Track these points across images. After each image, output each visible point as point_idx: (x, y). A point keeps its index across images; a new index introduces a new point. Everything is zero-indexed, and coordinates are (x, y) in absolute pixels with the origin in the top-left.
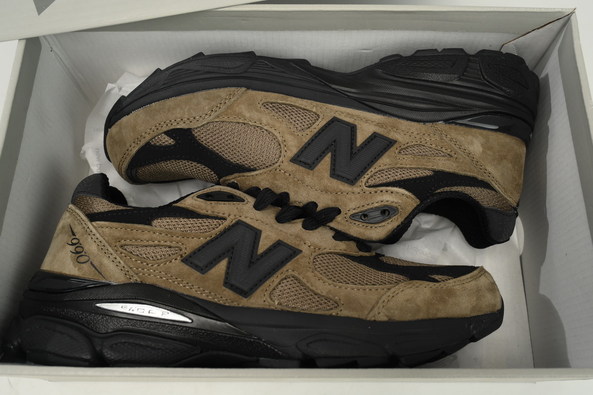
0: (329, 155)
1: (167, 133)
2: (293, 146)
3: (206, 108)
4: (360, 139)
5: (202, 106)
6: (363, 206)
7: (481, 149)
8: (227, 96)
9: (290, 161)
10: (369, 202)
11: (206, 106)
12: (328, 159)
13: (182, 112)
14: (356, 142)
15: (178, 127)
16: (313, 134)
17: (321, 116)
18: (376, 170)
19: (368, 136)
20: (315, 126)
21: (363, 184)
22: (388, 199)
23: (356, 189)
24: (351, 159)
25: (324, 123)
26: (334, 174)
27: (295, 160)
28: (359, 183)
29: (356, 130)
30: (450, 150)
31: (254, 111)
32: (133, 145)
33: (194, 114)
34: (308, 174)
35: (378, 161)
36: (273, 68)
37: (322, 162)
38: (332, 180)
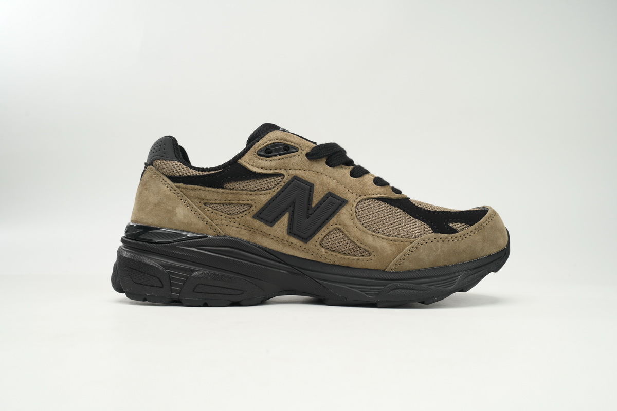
0: (313, 205)
1: (455, 231)
2: (344, 215)
3: (421, 251)
4: (285, 219)
5: (426, 252)
6: (287, 158)
7: (177, 210)
8: (403, 262)
9: (348, 201)
10: (281, 161)
11: (422, 253)
12: (315, 202)
13: (443, 249)
14: (289, 216)
15: (446, 235)
16: (327, 226)
17: (318, 244)
18: (273, 190)
19: (278, 222)
20: (324, 234)
21: (286, 177)
22: (266, 163)
23: (292, 172)
24: (295, 199)
25: (316, 237)
26: (311, 187)
27: (343, 202)
28: (290, 178)
29: (288, 230)
30: (206, 209)
31: (379, 248)
32: (485, 224)
33: (433, 245)
34: (333, 189)
35: (271, 197)
36: (361, 291)
37: (320, 199)
38: (312, 182)
